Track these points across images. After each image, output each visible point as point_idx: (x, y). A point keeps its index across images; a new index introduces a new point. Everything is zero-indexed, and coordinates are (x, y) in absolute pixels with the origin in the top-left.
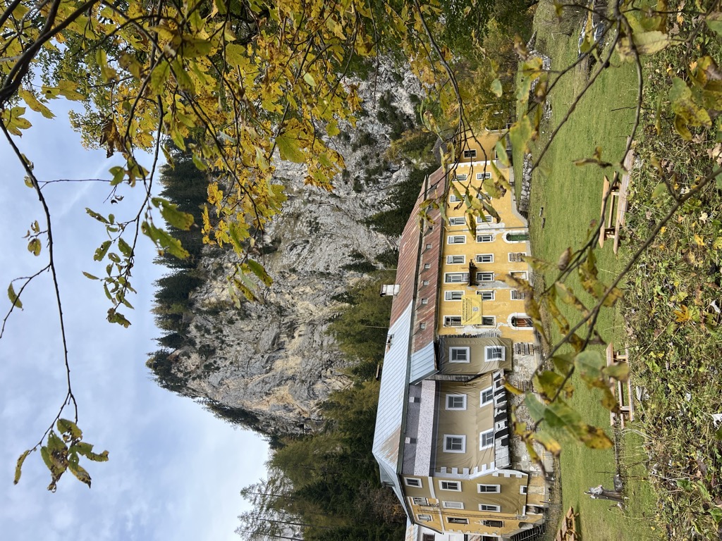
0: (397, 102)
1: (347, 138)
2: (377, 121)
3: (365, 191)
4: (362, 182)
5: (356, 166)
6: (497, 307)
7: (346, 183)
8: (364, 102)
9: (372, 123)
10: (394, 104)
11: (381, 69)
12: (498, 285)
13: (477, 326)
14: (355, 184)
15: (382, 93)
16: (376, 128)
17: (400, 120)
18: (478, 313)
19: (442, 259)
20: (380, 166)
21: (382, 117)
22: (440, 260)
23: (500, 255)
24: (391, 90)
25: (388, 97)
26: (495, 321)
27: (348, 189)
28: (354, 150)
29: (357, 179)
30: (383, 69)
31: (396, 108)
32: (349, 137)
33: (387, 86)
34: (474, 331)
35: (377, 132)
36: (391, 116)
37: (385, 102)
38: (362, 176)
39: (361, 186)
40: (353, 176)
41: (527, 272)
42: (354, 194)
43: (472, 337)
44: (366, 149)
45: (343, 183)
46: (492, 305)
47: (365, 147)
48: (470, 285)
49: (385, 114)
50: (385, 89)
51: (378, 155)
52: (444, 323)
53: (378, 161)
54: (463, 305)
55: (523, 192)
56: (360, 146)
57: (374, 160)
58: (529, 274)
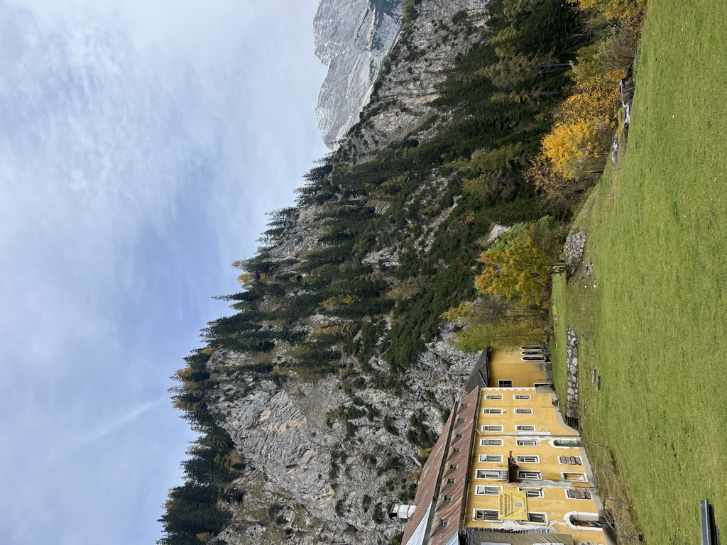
0: (429, 421)
1: (374, 461)
2: (406, 441)
3: (386, 523)
4: (384, 510)
5: (378, 492)
6: (547, 504)
7: (366, 510)
8: (395, 419)
9: (401, 443)
10: (426, 423)
11: (415, 387)
12: (547, 484)
13: (522, 522)
14: (376, 512)
15: (414, 411)
16: (404, 448)
17: (431, 441)
18: (522, 509)
19: (472, 458)
20: (405, 493)
21: (412, 437)
22: (470, 459)
23: (547, 457)
24: (423, 409)
25: (420, 416)
26: (546, 519)
27: (367, 518)
28: (379, 474)
29: (379, 506)
30: (417, 387)
31: (427, 427)
32: (376, 460)
33: (419, 405)
34: (517, 527)
35: (406, 454)
36: (421, 436)
37: (416, 420)
38: (384, 503)
39: (382, 514)
40: (374, 503)
41: (585, 474)
42: (373, 525)
43: (514, 532)
44: (392, 474)
45: (362, 511)
46: (541, 502)
47: (391, 471)
48: (510, 482)
49: (416, 434)
50: (417, 407)
51: (404, 481)
52: (474, 516)
53: (404, 487)
54: (501, 500)
55: (570, 391)
56: (386, 470)
57: (400, 487)
58: (588, 476)
